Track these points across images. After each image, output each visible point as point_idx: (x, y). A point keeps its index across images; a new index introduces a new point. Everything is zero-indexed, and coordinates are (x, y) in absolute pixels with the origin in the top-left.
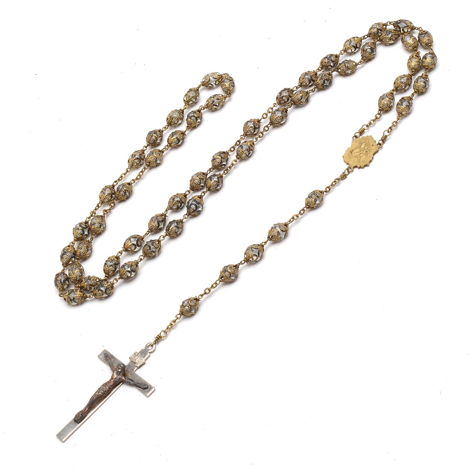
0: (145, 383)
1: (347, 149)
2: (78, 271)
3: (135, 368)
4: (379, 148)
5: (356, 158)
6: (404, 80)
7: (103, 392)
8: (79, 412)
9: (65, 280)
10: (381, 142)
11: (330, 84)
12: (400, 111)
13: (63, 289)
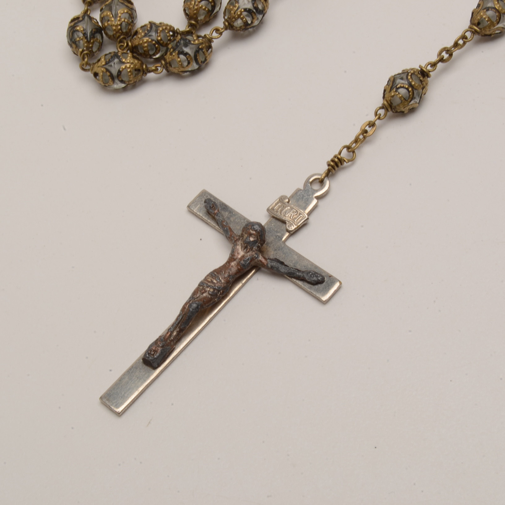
0: (316, 271)
2: (126, 11)
3: (283, 235)
7: (213, 292)
8: (157, 340)
9: (95, 33)
13: (90, 51)
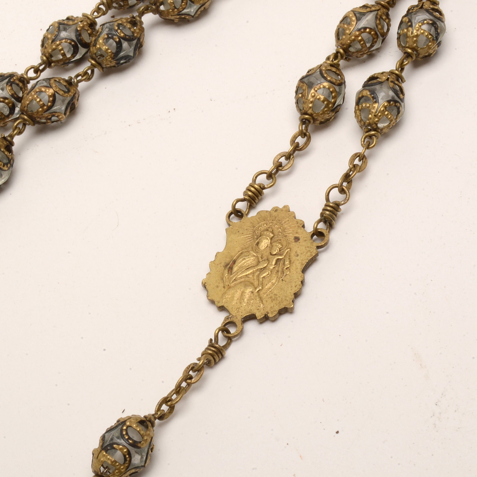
1: (213, 259)
4: (318, 247)
5: (246, 286)
6: (368, 21)
10: (321, 226)
11: (137, 52)
12: (371, 121)
